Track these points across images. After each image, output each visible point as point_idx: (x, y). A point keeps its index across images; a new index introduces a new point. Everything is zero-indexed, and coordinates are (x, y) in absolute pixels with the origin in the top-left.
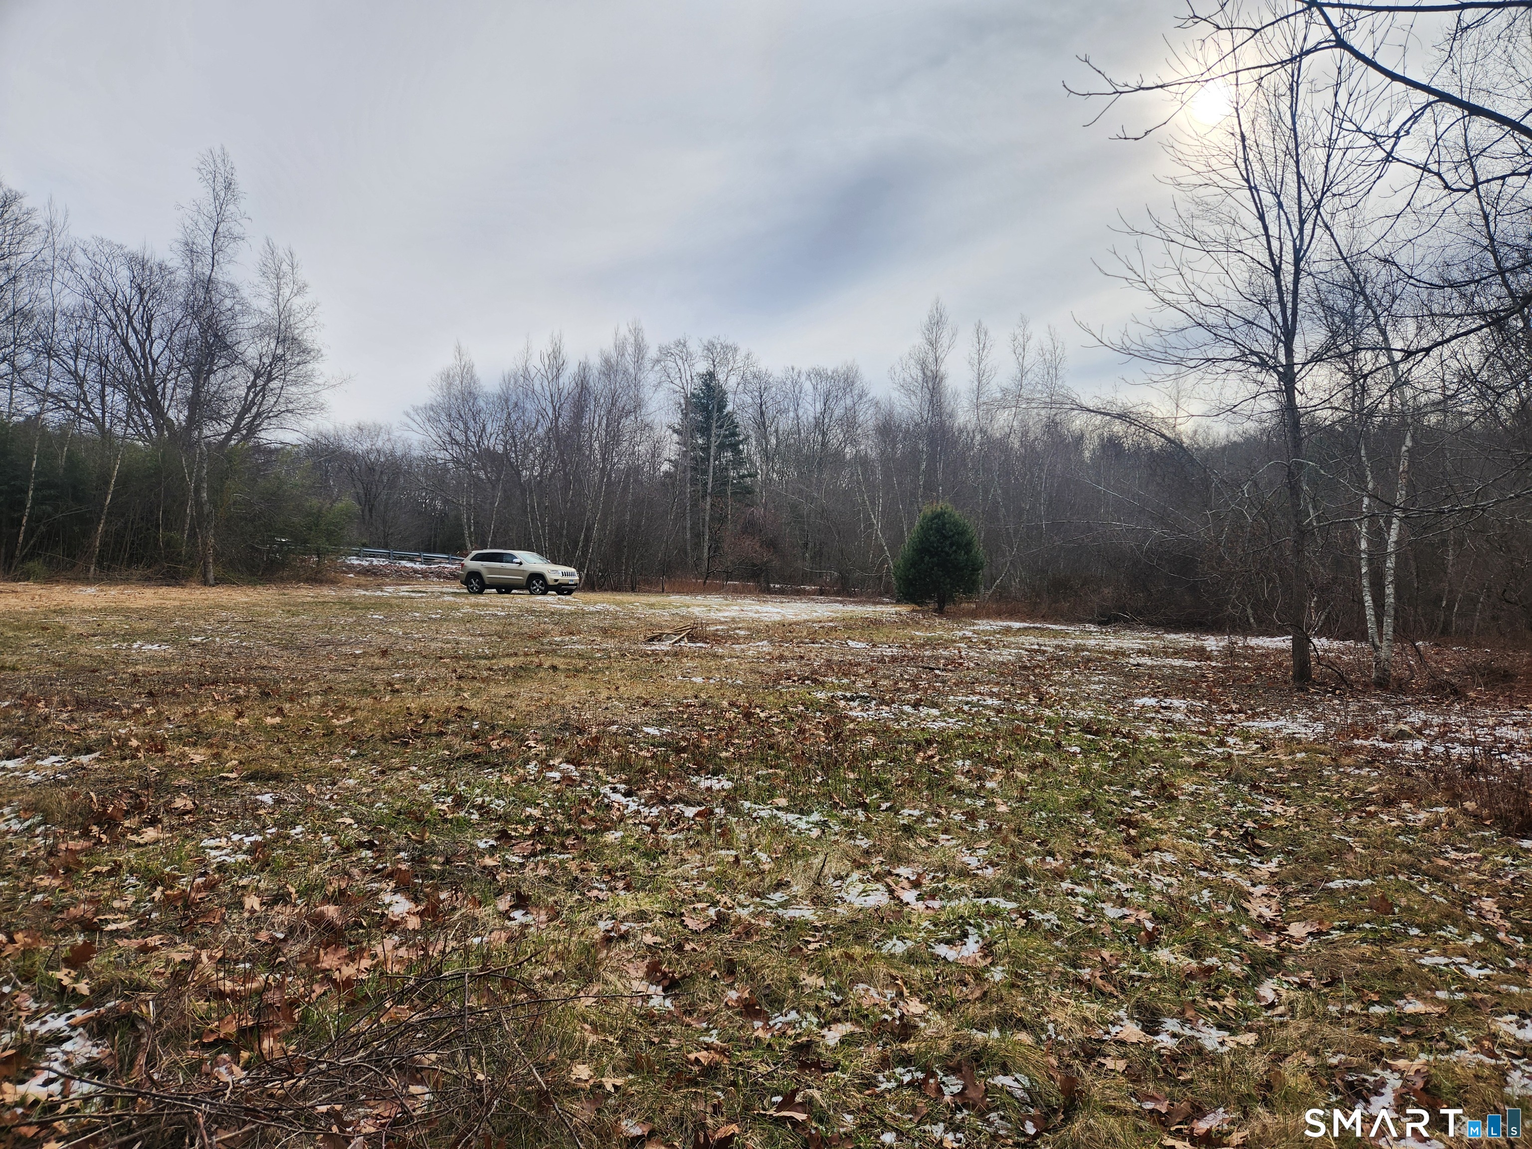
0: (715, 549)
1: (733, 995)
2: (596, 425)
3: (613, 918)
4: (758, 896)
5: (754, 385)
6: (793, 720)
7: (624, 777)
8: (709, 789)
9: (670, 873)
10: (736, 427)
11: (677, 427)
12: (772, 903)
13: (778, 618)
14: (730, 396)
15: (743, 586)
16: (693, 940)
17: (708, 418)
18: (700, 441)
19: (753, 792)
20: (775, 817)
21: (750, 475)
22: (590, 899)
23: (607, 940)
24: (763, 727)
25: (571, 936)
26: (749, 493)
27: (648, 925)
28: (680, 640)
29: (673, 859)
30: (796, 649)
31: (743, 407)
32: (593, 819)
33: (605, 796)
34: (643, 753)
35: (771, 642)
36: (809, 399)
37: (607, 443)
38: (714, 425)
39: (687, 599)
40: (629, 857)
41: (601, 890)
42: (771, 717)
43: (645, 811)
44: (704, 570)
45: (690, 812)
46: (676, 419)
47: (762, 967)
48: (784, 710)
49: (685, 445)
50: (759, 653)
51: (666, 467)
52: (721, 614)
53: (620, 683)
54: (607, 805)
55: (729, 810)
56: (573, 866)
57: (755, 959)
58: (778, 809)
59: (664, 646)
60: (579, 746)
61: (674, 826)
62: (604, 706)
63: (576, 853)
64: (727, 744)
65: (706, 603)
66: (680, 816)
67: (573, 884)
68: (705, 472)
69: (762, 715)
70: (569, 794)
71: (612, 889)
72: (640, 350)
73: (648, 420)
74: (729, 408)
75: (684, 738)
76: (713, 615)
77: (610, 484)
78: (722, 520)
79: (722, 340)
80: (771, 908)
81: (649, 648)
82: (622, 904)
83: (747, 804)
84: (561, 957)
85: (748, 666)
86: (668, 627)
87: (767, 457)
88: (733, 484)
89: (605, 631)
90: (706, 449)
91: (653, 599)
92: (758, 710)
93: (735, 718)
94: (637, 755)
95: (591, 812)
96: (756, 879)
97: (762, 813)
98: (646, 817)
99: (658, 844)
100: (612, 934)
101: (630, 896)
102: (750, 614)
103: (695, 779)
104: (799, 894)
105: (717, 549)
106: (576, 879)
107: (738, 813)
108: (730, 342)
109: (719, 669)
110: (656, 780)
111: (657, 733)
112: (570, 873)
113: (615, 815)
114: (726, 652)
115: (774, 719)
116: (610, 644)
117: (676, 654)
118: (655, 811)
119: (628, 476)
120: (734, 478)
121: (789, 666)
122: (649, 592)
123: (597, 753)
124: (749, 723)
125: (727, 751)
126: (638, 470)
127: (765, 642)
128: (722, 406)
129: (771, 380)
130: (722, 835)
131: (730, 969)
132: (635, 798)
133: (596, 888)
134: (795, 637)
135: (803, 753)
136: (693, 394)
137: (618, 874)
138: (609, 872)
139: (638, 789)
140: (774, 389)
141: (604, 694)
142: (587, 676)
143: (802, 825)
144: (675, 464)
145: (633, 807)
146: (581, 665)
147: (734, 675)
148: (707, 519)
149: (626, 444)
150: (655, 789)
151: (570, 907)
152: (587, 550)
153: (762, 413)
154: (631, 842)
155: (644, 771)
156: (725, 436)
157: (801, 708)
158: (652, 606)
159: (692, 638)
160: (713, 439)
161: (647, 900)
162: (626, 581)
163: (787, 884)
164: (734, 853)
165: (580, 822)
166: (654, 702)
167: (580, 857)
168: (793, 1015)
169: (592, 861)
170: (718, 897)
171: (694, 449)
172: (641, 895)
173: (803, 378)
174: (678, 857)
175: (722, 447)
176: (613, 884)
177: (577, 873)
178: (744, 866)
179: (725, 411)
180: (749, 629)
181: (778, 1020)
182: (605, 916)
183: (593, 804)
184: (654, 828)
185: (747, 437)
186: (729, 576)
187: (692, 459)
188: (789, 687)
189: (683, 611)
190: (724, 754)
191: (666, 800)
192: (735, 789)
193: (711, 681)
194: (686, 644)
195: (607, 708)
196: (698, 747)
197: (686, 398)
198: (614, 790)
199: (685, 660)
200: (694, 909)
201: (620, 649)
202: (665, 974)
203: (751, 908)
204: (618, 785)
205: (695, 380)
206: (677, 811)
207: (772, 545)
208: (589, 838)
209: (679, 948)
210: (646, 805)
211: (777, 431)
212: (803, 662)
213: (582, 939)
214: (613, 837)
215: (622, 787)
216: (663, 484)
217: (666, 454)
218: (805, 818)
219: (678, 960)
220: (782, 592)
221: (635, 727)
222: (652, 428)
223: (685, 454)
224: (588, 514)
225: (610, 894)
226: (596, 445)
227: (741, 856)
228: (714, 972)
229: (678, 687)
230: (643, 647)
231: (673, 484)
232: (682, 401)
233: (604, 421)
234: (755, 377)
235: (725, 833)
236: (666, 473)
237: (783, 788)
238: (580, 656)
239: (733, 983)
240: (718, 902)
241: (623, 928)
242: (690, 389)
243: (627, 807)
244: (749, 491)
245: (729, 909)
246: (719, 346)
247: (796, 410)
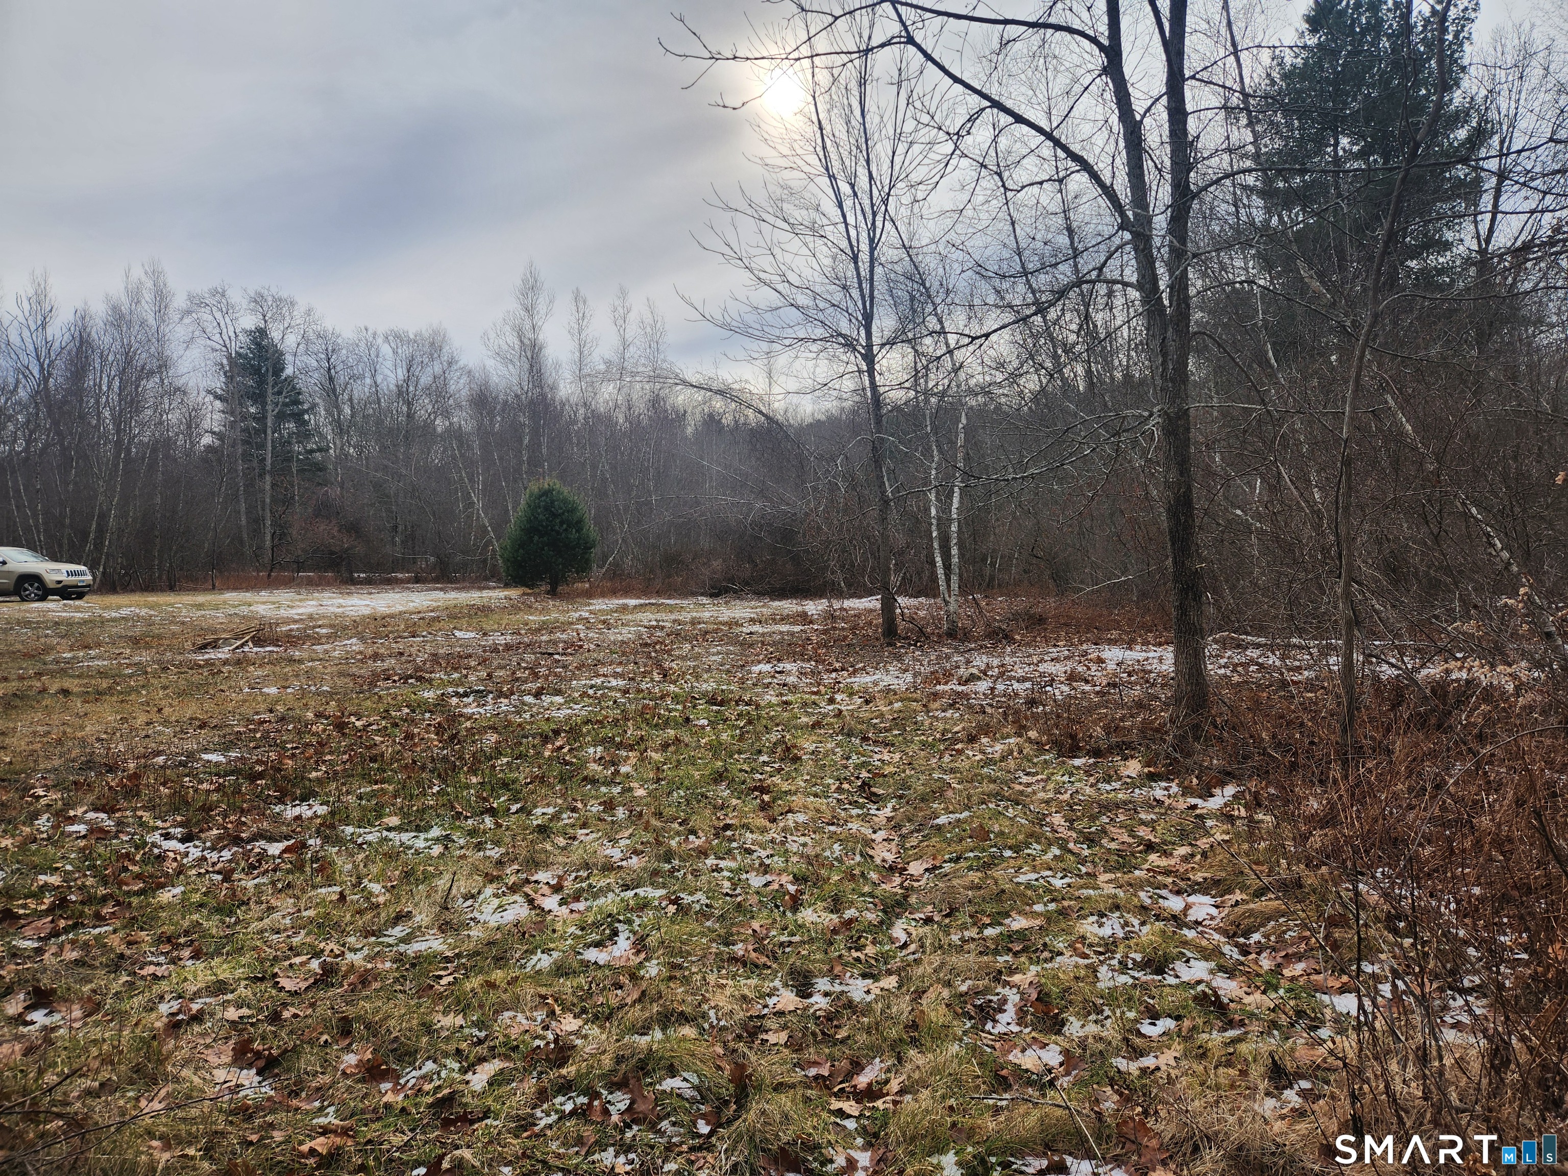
0: (281, 535)
1: (351, 1059)
2: (105, 388)
3: (180, 997)
4: (373, 935)
5: (318, 346)
6: (397, 725)
7: (179, 818)
8: (298, 818)
9: (255, 926)
10: (299, 393)
11: (219, 392)
12: (390, 940)
13: (367, 611)
14: (289, 358)
15: (320, 578)
16: (293, 1005)
17: (261, 382)
18: (252, 410)
19: (355, 814)
20: (386, 839)
21: (320, 450)
22: (143, 978)
23: (175, 1026)
24: (361, 737)
25: (120, 1030)
26: (320, 470)
27: (230, 997)
28: (242, 645)
29: (256, 910)
30: (394, 645)
31: (306, 371)
32: (139, 877)
33: (154, 845)
34: (205, 786)
35: (362, 639)
36: (389, 364)
37: (121, 411)
38: (270, 391)
39: (248, 596)
40: (195, 917)
41: (159, 964)
42: (370, 725)
43: (213, 856)
44: (266, 560)
45: (275, 849)
46: (218, 383)
47: (387, 1017)
48: (386, 714)
49: (232, 413)
50: (347, 652)
51: (207, 440)
52: (294, 611)
53: (163, 703)
54: (159, 857)
55: (326, 840)
56: (116, 942)
57: (377, 1010)
58: (389, 829)
59: (223, 653)
60: (111, 788)
61: (255, 868)
62: (144, 733)
63: (118, 923)
64: (317, 762)
65: (272, 599)
66: (263, 856)
67: (117, 964)
68: (262, 446)
69: (358, 724)
70: (101, 850)
71: (173, 962)
72: (161, 298)
73: (180, 382)
74: (289, 371)
75: (259, 762)
76: (283, 613)
77: (128, 460)
78: (288, 502)
79: (274, 291)
80: (391, 945)
81: (200, 658)
82: (190, 977)
83: (349, 830)
84: (106, 1060)
85: (335, 668)
86: (225, 631)
87: (340, 428)
88: (298, 460)
89: (135, 642)
90: (261, 418)
91: (201, 598)
92: (353, 719)
93: (324, 730)
94: (196, 790)
95: (136, 869)
96: (368, 916)
97: (369, 838)
98: (214, 864)
99: (234, 894)
100: (180, 1017)
101: (200, 965)
102: (332, 609)
103: (277, 809)
104: (424, 924)
105: (283, 535)
106: (122, 956)
107: (339, 841)
108: (284, 294)
109: (297, 676)
110: (225, 816)
111: (221, 759)
112: (112, 949)
113: (170, 867)
114: (305, 655)
115: (375, 727)
116: (144, 657)
117: (238, 662)
118: (227, 854)
119: (154, 450)
120: (299, 453)
121: (386, 665)
122: (195, 590)
123: (138, 794)
124: (344, 734)
125: (317, 770)
126: (168, 443)
127: (354, 640)
128: (278, 368)
129: (340, 341)
130: (321, 870)
131: (345, 1028)
132: (197, 843)
133: (151, 963)
134: (391, 632)
135: (414, 762)
136: (239, 354)
137: (182, 940)
138: (169, 940)
139: (201, 831)
140: (344, 351)
141: (141, 719)
142: (115, 698)
143: (420, 844)
144: (220, 436)
145: (195, 853)
146: (105, 685)
147: (318, 681)
148: (268, 500)
149: (149, 412)
150: (225, 828)
151: (117, 993)
152: (102, 543)
153: (331, 379)
154: (196, 898)
155: (207, 808)
156: (285, 405)
157: (406, 710)
158: (200, 606)
159: (258, 641)
160: (269, 408)
161: (225, 966)
162: (160, 577)
163: (409, 916)
164: (337, 889)
165: (121, 883)
166: (214, 722)
167: (125, 927)
168: (430, 1066)
169: (142, 929)
170: (322, 945)
171: (244, 418)
172: (217, 960)
173: (380, 341)
174: (264, 906)
175: (281, 417)
176: (175, 954)
177: (122, 948)
178: (352, 902)
179: (284, 375)
180: (331, 626)
181: (411, 1077)
182: (167, 997)
183: (138, 858)
184: (227, 875)
185: (314, 406)
186: (300, 566)
187: (243, 431)
188: (388, 689)
189: (245, 610)
190: (314, 774)
191: (242, 839)
192: (332, 813)
193: (289, 690)
194: (251, 650)
195: (147, 736)
196: (280, 770)
197: (229, 357)
198: (167, 836)
199: (251, 668)
200: (291, 965)
201: (159, 662)
202: (258, 1054)
203: (366, 951)
204: (172, 830)
205: (241, 337)
206: (257, 850)
207: (353, 528)
208: (135, 901)
209: (275, 1018)
210: (213, 849)
211: (351, 400)
212: (403, 659)
213: (138, 1031)
214: (170, 894)
215: (178, 831)
216: (205, 460)
217: (206, 424)
218: (422, 836)
219: (274, 1032)
220: (369, 582)
221: (191, 755)
222: (185, 393)
223: (233, 425)
224: (101, 498)
225: (172, 967)
226: (107, 413)
227: (347, 892)
228: (325, 1037)
229: (245, 701)
230: (193, 656)
231: (219, 461)
232: (225, 361)
233: (116, 383)
234: (319, 336)
235: (325, 869)
236: (209, 448)
237: (393, 805)
238: (102, 674)
239: (350, 1044)
240: (322, 951)
241: (195, 1007)
242: (234, 347)
243: (187, 854)
244: (320, 468)
245: (337, 956)
246: (270, 299)
247: (373, 376)
